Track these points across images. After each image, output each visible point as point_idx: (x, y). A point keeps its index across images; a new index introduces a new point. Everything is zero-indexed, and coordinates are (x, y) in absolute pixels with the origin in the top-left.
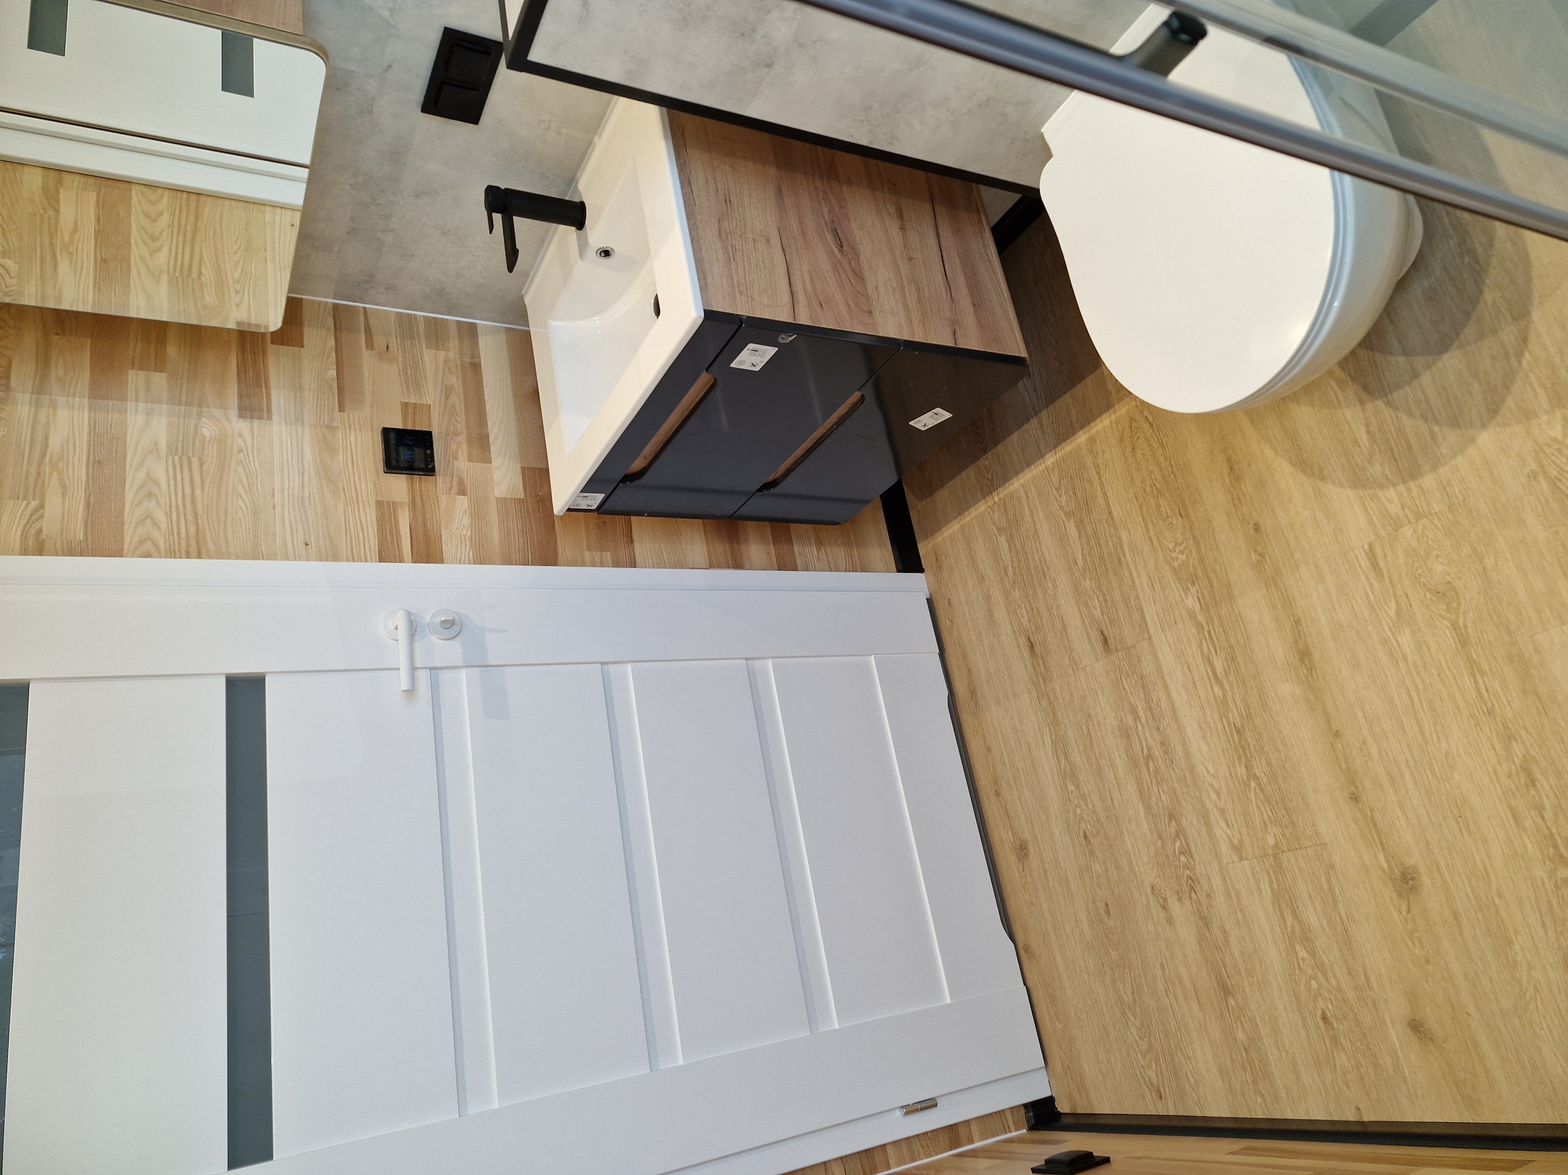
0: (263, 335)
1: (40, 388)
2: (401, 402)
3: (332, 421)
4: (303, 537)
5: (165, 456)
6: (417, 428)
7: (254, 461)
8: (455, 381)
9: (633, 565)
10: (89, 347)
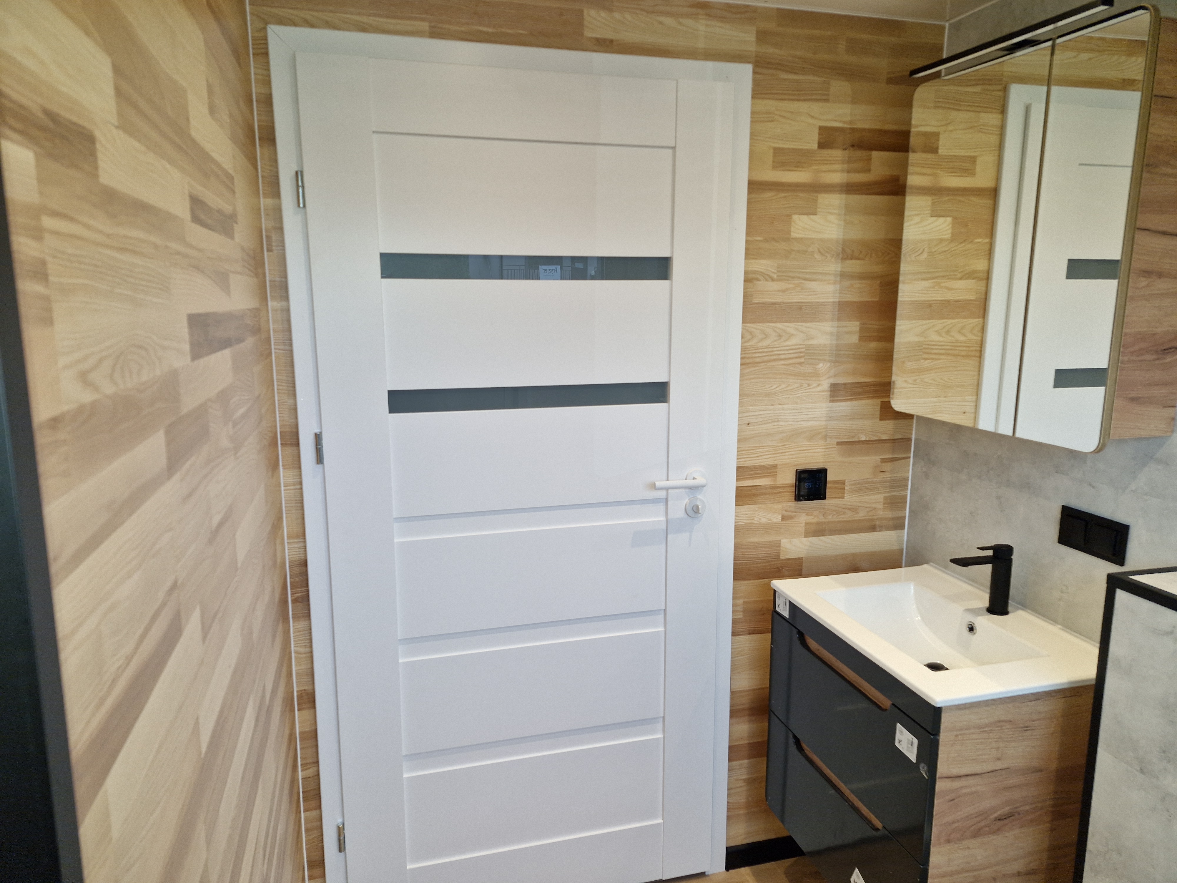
0: (889, 396)
1: (843, 275)
2: (845, 480)
3: (831, 438)
4: (753, 422)
5: (804, 343)
6: (827, 490)
7: (802, 393)
8: (862, 515)
9: (734, 634)
10: (873, 300)
